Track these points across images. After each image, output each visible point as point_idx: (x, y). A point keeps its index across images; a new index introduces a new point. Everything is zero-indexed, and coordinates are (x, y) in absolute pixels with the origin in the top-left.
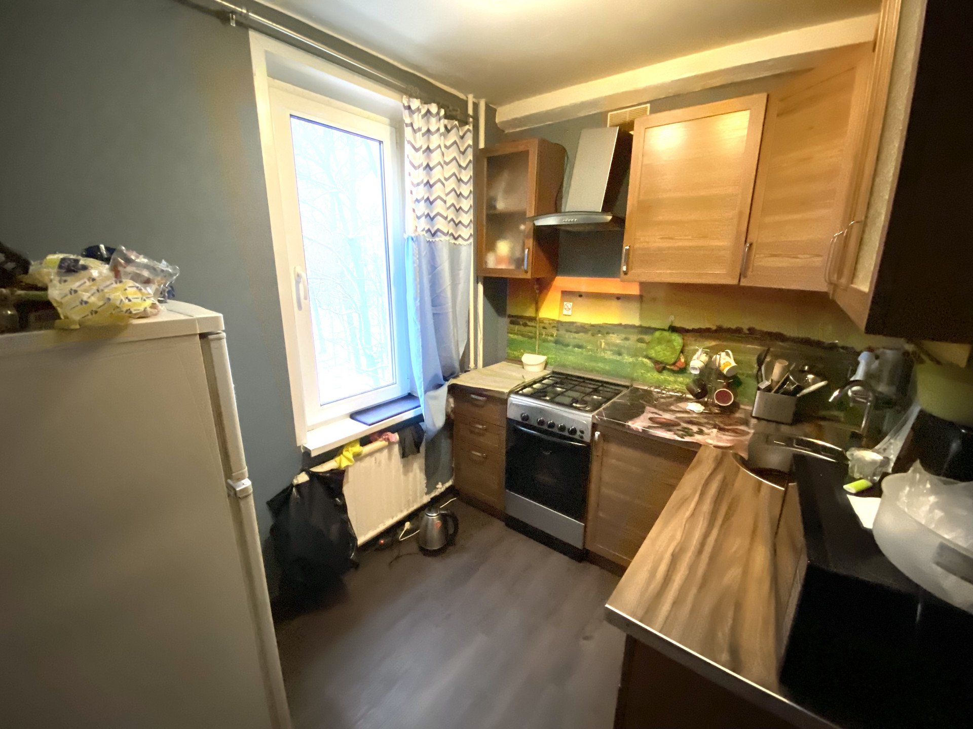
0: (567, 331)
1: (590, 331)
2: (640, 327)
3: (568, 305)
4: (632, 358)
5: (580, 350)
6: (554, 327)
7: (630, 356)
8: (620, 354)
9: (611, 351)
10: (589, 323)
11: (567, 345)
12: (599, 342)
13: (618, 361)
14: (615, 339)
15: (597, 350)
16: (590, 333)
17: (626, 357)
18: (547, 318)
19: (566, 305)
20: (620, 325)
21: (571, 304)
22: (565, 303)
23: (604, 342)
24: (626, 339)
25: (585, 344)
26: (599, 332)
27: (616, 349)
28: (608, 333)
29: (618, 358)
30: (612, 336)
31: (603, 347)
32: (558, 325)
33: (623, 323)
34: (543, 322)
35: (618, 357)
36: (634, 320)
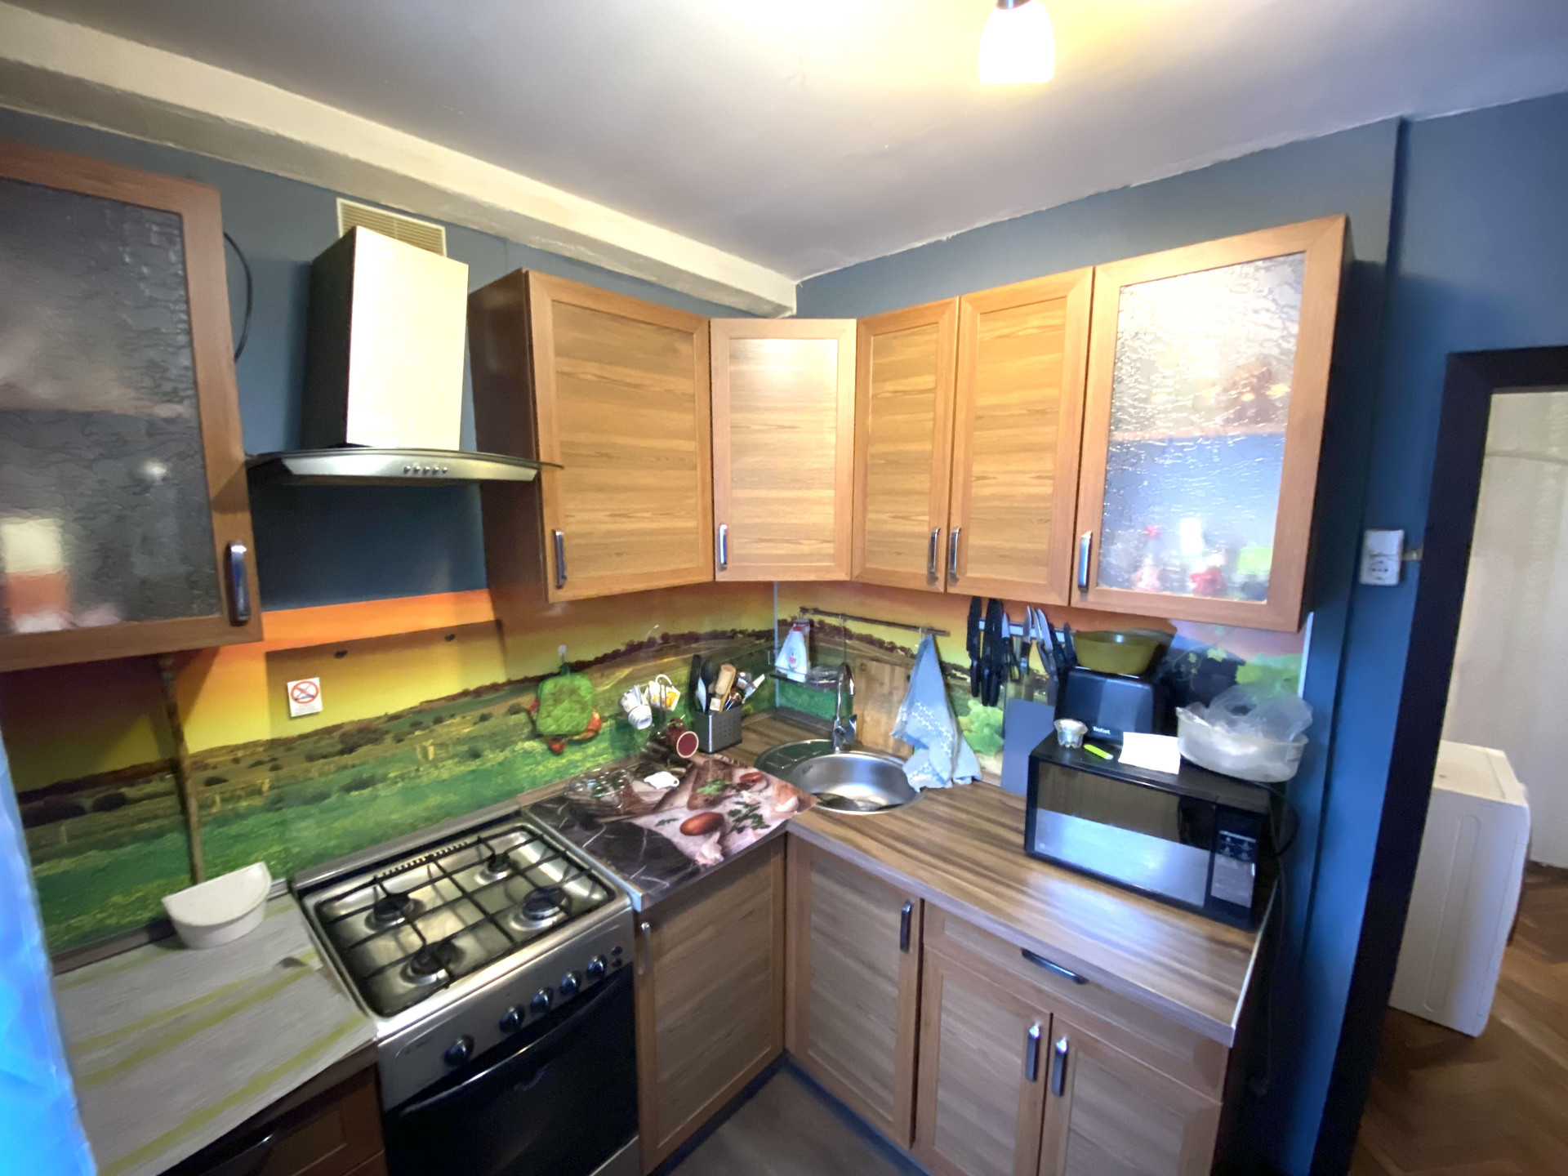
0: (311, 758)
1: (387, 732)
2: (509, 683)
3: (303, 686)
4: (502, 752)
5: (366, 792)
6: (259, 763)
7: (498, 751)
8: (475, 755)
9: (452, 757)
10: (382, 713)
11: (323, 796)
12: (419, 750)
13: (473, 771)
14: (460, 727)
15: (418, 770)
16: (388, 739)
17: (491, 756)
18: (221, 748)
19: (295, 687)
20: (465, 693)
21: (316, 680)
22: (291, 685)
23: (432, 744)
24: (484, 718)
25: (380, 772)
26: (416, 725)
27: (465, 748)
28: (438, 721)
29: (474, 765)
30: (450, 725)
31: (431, 757)
32: (276, 752)
33: (472, 688)
34: (206, 767)
35: (473, 763)
36: (492, 673)
